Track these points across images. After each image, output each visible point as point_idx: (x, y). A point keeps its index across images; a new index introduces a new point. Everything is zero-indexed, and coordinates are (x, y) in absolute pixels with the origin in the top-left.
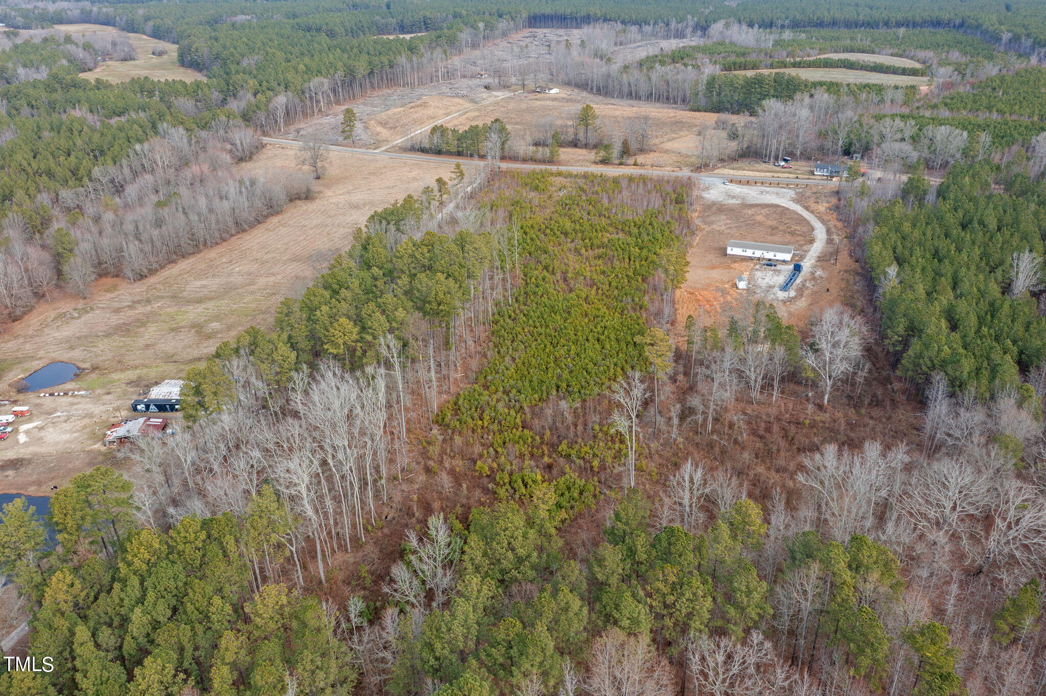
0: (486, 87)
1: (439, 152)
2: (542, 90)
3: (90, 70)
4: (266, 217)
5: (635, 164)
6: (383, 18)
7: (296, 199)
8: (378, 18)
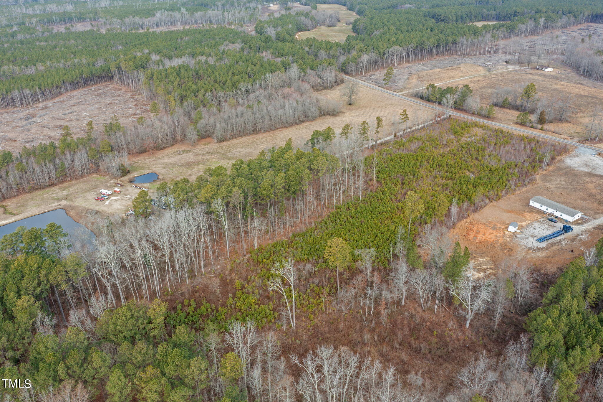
0: (506, 62)
1: (428, 100)
2: (542, 67)
3: (309, 30)
4: (303, 122)
5: (542, 129)
6: (488, 10)
7: (327, 114)
8: (484, 10)
